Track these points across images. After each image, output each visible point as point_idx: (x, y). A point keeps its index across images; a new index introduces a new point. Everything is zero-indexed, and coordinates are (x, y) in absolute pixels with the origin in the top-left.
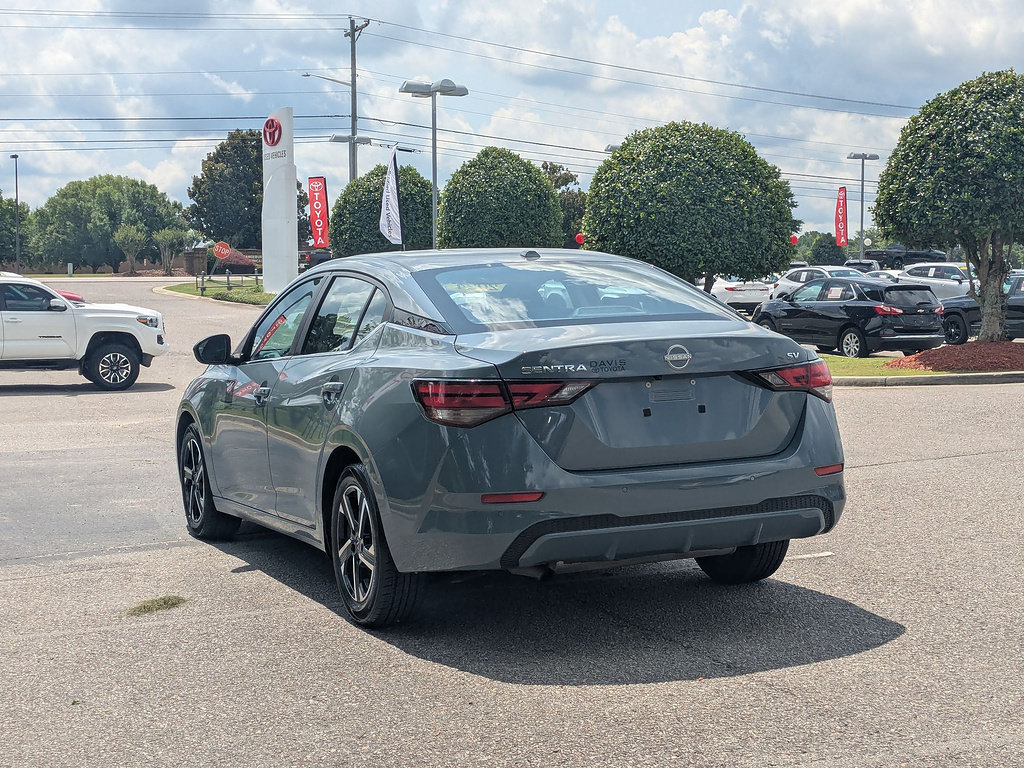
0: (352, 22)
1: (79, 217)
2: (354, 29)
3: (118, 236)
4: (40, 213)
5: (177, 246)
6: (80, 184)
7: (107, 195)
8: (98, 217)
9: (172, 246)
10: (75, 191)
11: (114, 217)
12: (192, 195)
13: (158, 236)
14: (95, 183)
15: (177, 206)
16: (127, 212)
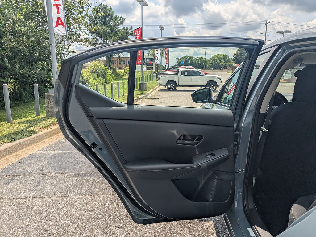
0: (267, 22)
1: (215, 61)
2: (267, 23)
3: (221, 64)
4: (209, 60)
5: (230, 65)
6: (216, 55)
7: (220, 57)
8: (218, 61)
9: (229, 65)
10: (215, 56)
11: (220, 61)
12: (234, 57)
13: (227, 64)
14: (218, 55)
15: (231, 59)
16: (223, 60)
